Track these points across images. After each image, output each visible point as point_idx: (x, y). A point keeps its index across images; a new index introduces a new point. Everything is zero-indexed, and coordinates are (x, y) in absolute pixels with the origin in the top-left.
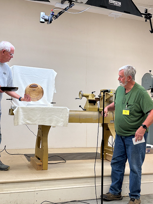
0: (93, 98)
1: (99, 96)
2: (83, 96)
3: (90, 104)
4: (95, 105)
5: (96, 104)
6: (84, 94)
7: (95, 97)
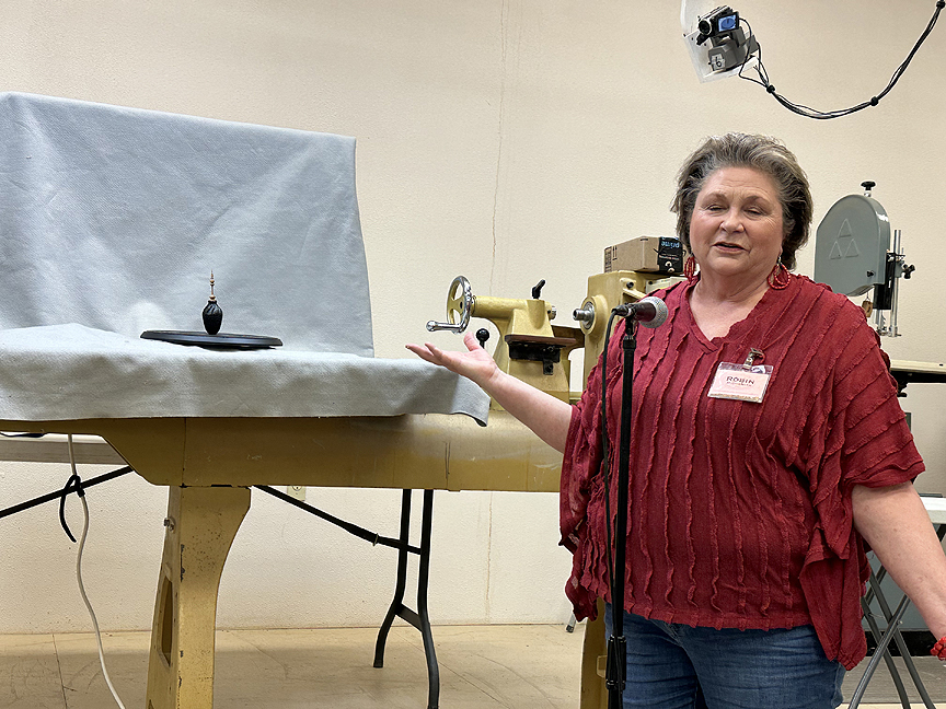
0: (539, 325)
1: (578, 317)
2: (475, 311)
3: (515, 363)
4: (548, 370)
5: (558, 367)
6: (483, 299)
7: (553, 322)
